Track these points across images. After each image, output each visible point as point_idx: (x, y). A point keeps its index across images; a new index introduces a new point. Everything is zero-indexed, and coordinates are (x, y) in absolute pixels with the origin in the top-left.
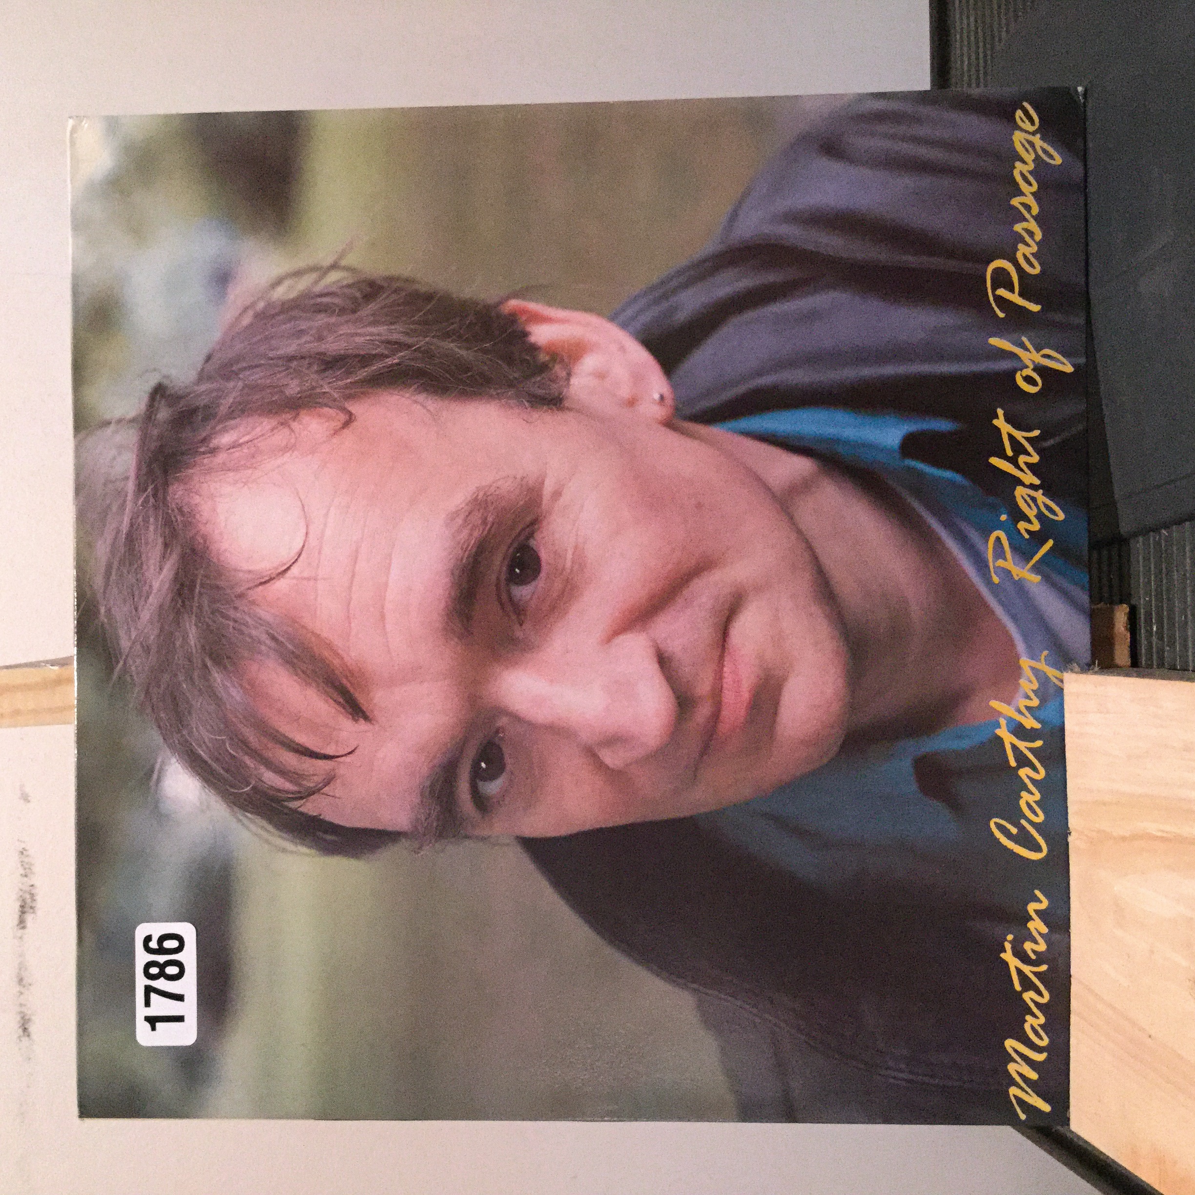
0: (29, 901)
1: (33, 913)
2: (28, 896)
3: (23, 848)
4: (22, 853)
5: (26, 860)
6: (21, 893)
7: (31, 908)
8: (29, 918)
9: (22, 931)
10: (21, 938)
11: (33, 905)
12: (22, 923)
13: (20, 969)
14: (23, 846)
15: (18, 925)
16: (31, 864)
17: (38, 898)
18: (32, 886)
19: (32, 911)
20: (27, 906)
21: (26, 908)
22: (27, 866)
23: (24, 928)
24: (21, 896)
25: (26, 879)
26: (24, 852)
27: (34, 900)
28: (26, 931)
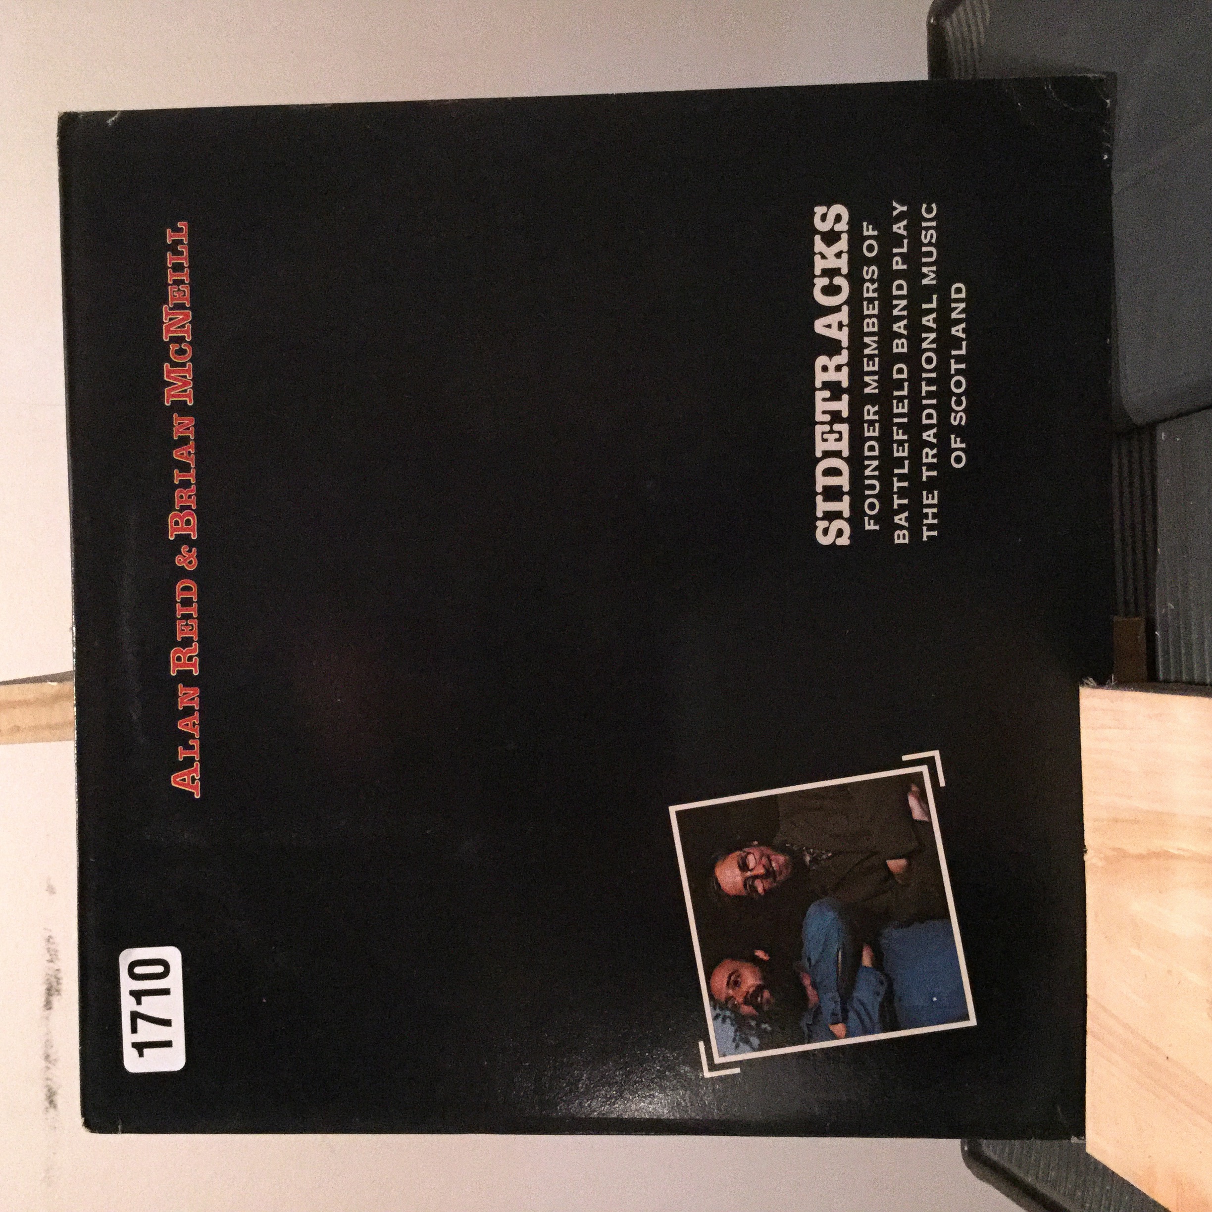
0: (55, 984)
1: (59, 994)
2: (54, 980)
3: (50, 937)
4: (49, 939)
5: (52, 947)
6: (48, 977)
7: (58, 991)
8: (55, 1000)
9: (48, 1012)
10: (47, 1018)
11: (60, 987)
12: (48, 1005)
13: (46, 1047)
14: (50, 934)
15: (45, 1006)
16: (57, 951)
17: (63, 981)
18: (58, 970)
19: (56, 993)
20: (53, 989)
21: (52, 990)
22: (53, 953)
23: (50, 1008)
24: (48, 980)
25: (52, 964)
26: (51, 940)
27: (58, 983)
28: (52, 1011)
